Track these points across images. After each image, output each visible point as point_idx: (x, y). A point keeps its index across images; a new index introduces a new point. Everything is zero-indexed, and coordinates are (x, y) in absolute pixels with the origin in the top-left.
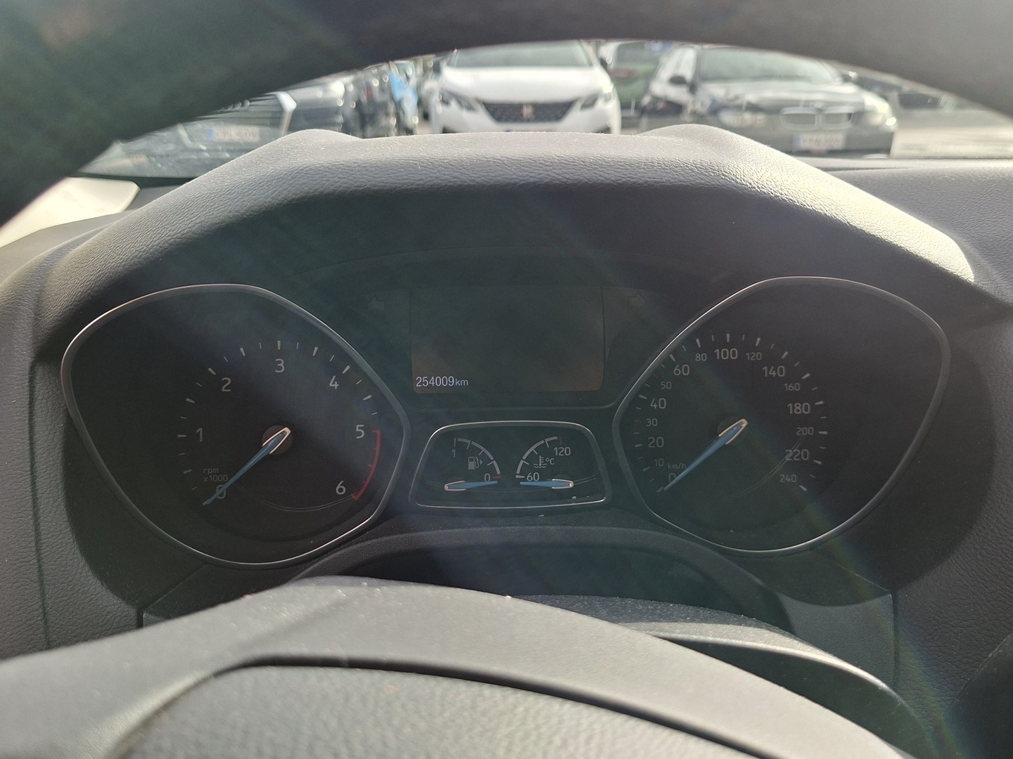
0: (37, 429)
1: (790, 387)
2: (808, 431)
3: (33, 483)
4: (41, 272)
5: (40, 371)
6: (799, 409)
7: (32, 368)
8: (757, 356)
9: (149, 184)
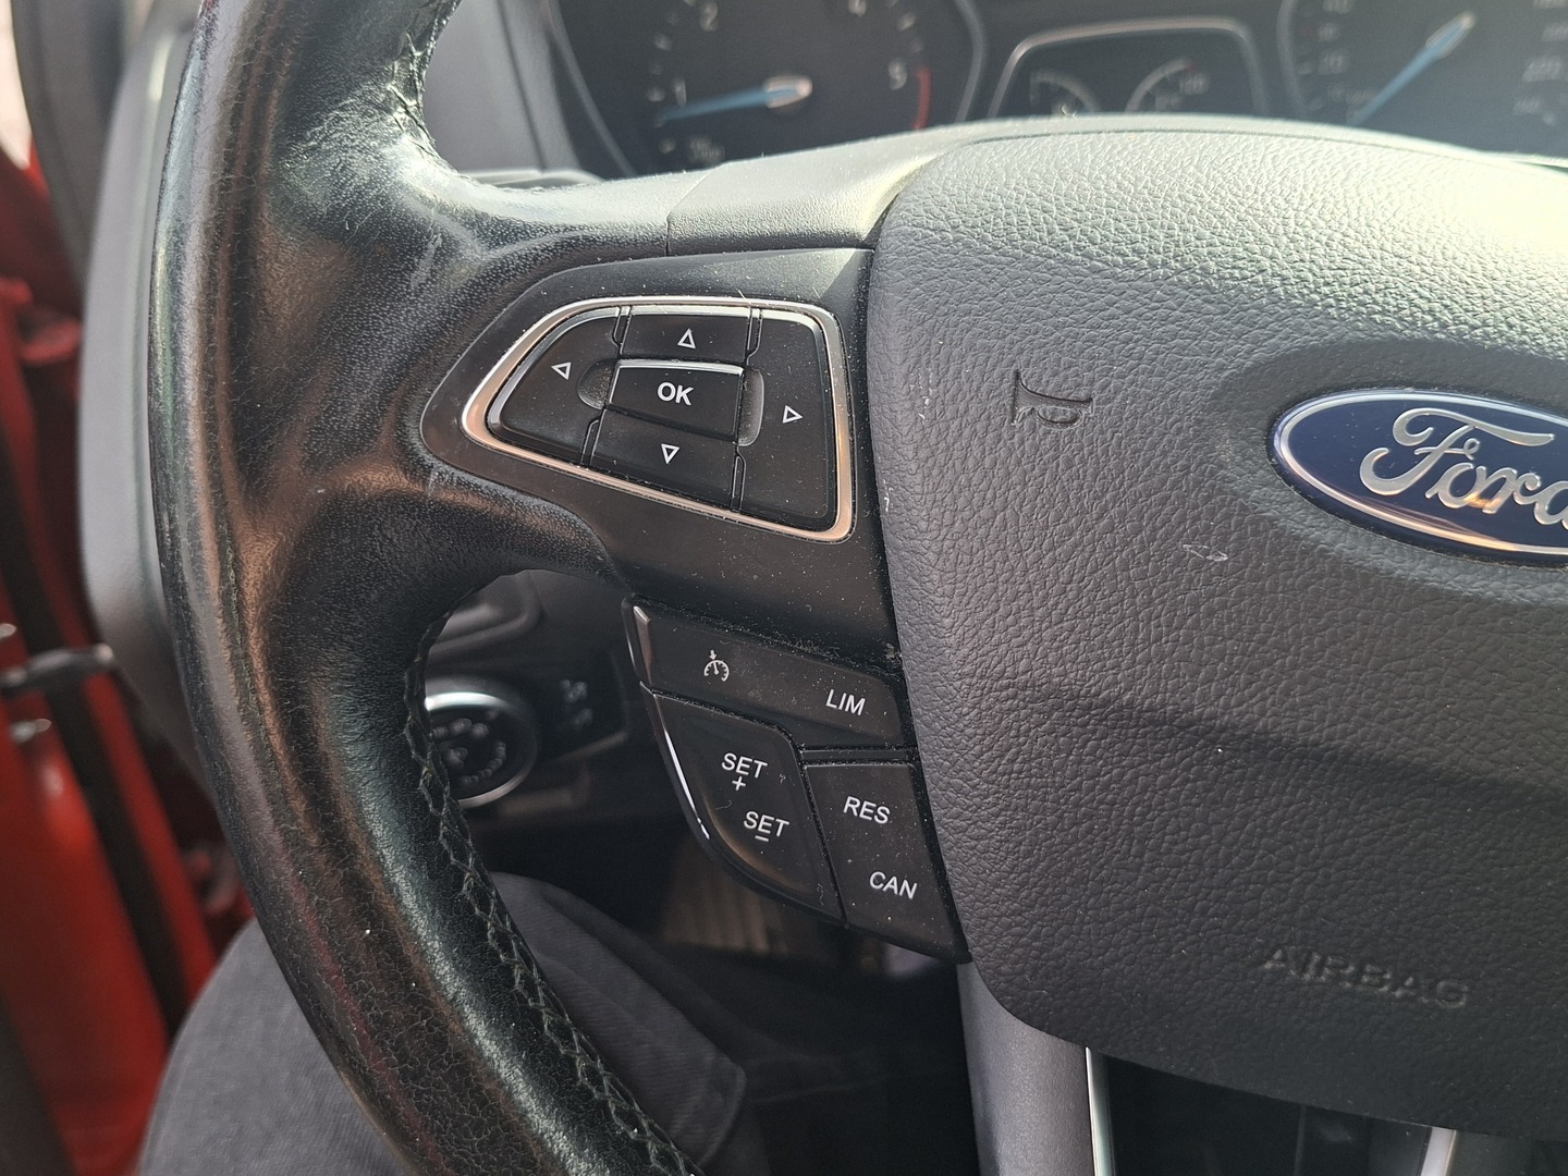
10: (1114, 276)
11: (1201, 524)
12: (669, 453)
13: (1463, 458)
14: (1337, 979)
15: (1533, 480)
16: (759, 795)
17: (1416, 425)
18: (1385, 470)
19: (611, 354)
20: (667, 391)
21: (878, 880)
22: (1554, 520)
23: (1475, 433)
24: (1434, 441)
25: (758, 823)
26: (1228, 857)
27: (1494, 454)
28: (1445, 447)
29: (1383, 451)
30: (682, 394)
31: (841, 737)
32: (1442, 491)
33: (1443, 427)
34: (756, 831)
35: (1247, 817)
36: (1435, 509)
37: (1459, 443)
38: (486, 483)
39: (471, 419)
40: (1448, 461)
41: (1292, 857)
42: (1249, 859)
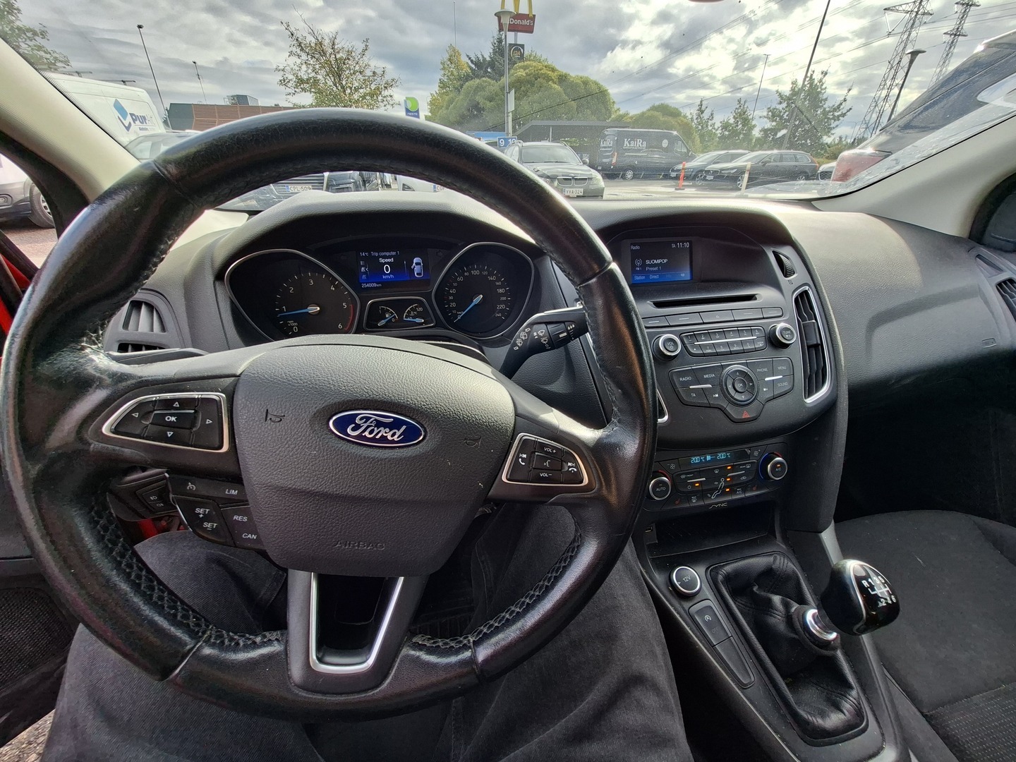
0: (220, 304)
1: (498, 284)
2: (504, 298)
3: (222, 322)
4: (211, 248)
5: (217, 283)
6: (501, 291)
7: (214, 282)
8: (486, 273)
9: (252, 213)
10: (294, 386)
11: (310, 445)
12: (170, 434)
13: (372, 426)
14: (354, 546)
15: (387, 430)
16: (207, 518)
17: (361, 419)
18: (353, 429)
19: (152, 410)
20: (168, 419)
21: (245, 536)
22: (392, 439)
23: (375, 420)
24: (365, 422)
25: (208, 525)
26: (323, 522)
27: (379, 424)
28: (368, 424)
29: (353, 425)
30: (173, 419)
31: (231, 501)
32: (366, 434)
33: (368, 419)
34: (207, 528)
35: (326, 512)
36: (365, 438)
37: (371, 423)
38: (110, 446)
39: (105, 429)
40: (368, 427)
41: (338, 520)
42: (328, 522)
